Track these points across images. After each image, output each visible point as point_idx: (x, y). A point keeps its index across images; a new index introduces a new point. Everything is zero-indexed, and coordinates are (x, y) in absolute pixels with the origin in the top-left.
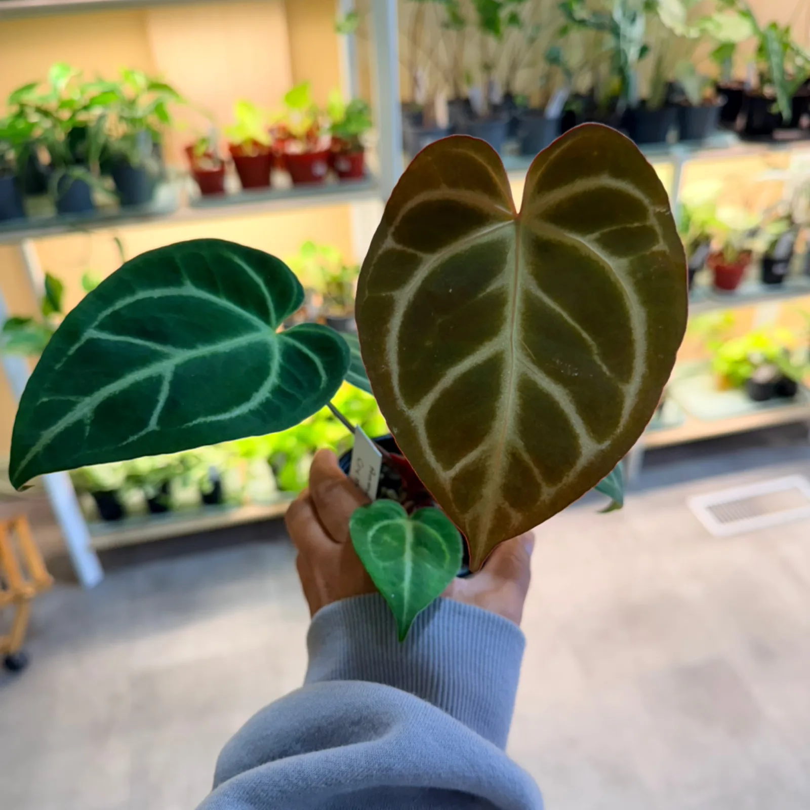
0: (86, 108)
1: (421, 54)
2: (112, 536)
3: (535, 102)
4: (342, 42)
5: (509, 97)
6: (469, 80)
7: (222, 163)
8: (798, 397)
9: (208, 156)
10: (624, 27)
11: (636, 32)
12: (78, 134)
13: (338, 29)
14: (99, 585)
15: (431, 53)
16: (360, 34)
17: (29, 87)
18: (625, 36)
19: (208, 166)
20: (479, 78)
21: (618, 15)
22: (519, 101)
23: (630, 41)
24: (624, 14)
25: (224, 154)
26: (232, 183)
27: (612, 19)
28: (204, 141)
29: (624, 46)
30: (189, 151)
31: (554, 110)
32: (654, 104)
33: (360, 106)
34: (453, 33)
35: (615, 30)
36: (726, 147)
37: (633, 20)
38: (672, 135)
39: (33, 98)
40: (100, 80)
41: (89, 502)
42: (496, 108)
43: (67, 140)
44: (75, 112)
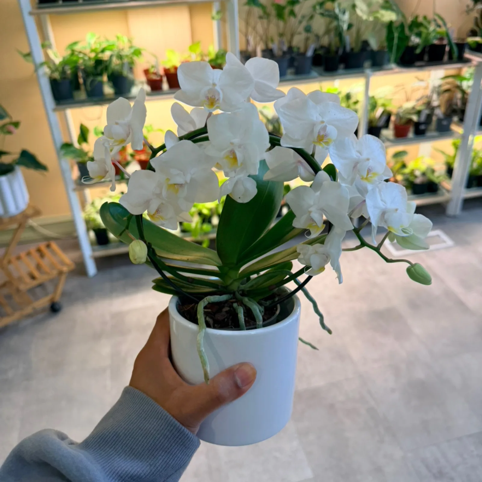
0: (103, 51)
1: (250, 29)
2: (102, 252)
3: (302, 50)
4: (215, 23)
5: (290, 48)
6: (272, 40)
7: (161, 77)
8: (439, 192)
9: (155, 74)
10: (340, 16)
11: (346, 18)
12: (99, 62)
13: (213, 18)
14: (95, 276)
15: (254, 28)
16: (222, 21)
17: (75, 43)
18: (341, 20)
19: (154, 77)
20: (277, 39)
21: (337, 11)
22: (295, 50)
23: (344, 22)
24: (340, 10)
25: (162, 72)
26: (165, 86)
27: (334, 13)
28: (153, 67)
29: (341, 24)
30: (146, 72)
31: (310, 53)
32: (357, 50)
33: (222, 52)
34: (265, 21)
35: (336, 18)
36: (392, 69)
37: (344, 13)
38: (367, 64)
39: (78, 48)
40: (107, 40)
41: (92, 235)
42: (284, 53)
43: (94, 65)
44: (97, 54)
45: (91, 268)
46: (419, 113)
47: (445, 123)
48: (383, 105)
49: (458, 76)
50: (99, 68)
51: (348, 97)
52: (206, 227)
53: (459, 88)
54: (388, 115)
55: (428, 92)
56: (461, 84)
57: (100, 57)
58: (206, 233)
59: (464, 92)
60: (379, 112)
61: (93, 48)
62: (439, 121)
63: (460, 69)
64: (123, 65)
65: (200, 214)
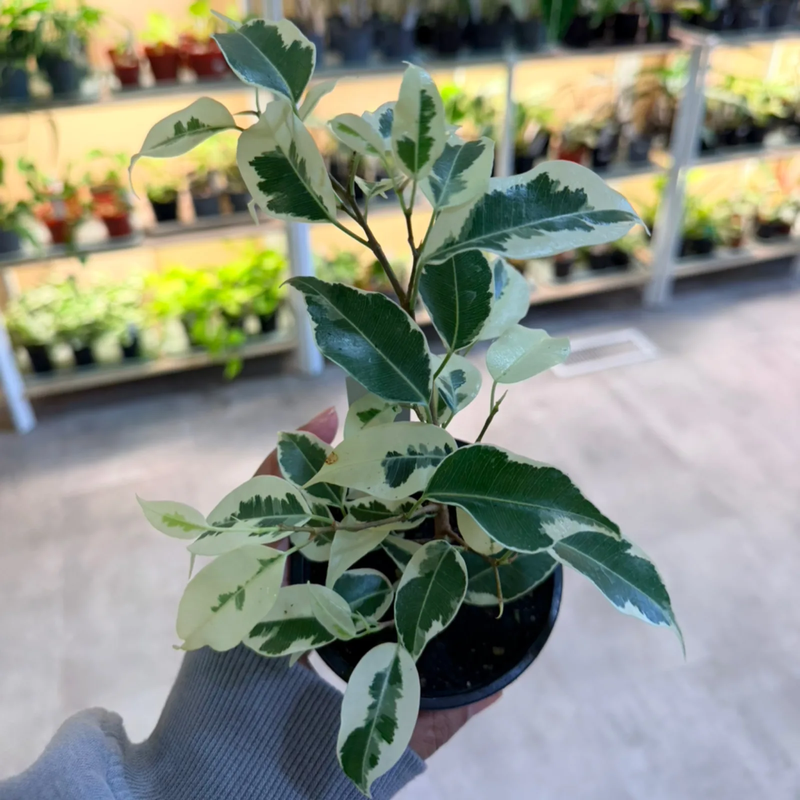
0: (25, 12)
2: (44, 387)
3: (396, 19)
5: (376, 15)
7: (139, 61)
9: (128, 56)
12: (18, 34)
14: (32, 431)
19: (126, 64)
22: (385, 19)
25: (140, 54)
26: (147, 78)
30: (112, 54)
31: (410, 23)
32: (491, 21)
36: (550, 55)
41: (24, 356)
42: (366, 23)
43: (10, 40)
44: (15, 18)
45: (24, 417)
46: (598, 132)
47: (640, 150)
48: (540, 119)
49: (661, 69)
50: (21, 45)
51: (478, 103)
52: (236, 337)
53: (663, 89)
54: (545, 137)
55: (612, 98)
56: (665, 83)
57: (20, 25)
58: (234, 348)
59: (671, 97)
60: (531, 131)
61: (8, 6)
62: (633, 146)
63: (664, 58)
64: (65, 41)
65: (224, 314)
